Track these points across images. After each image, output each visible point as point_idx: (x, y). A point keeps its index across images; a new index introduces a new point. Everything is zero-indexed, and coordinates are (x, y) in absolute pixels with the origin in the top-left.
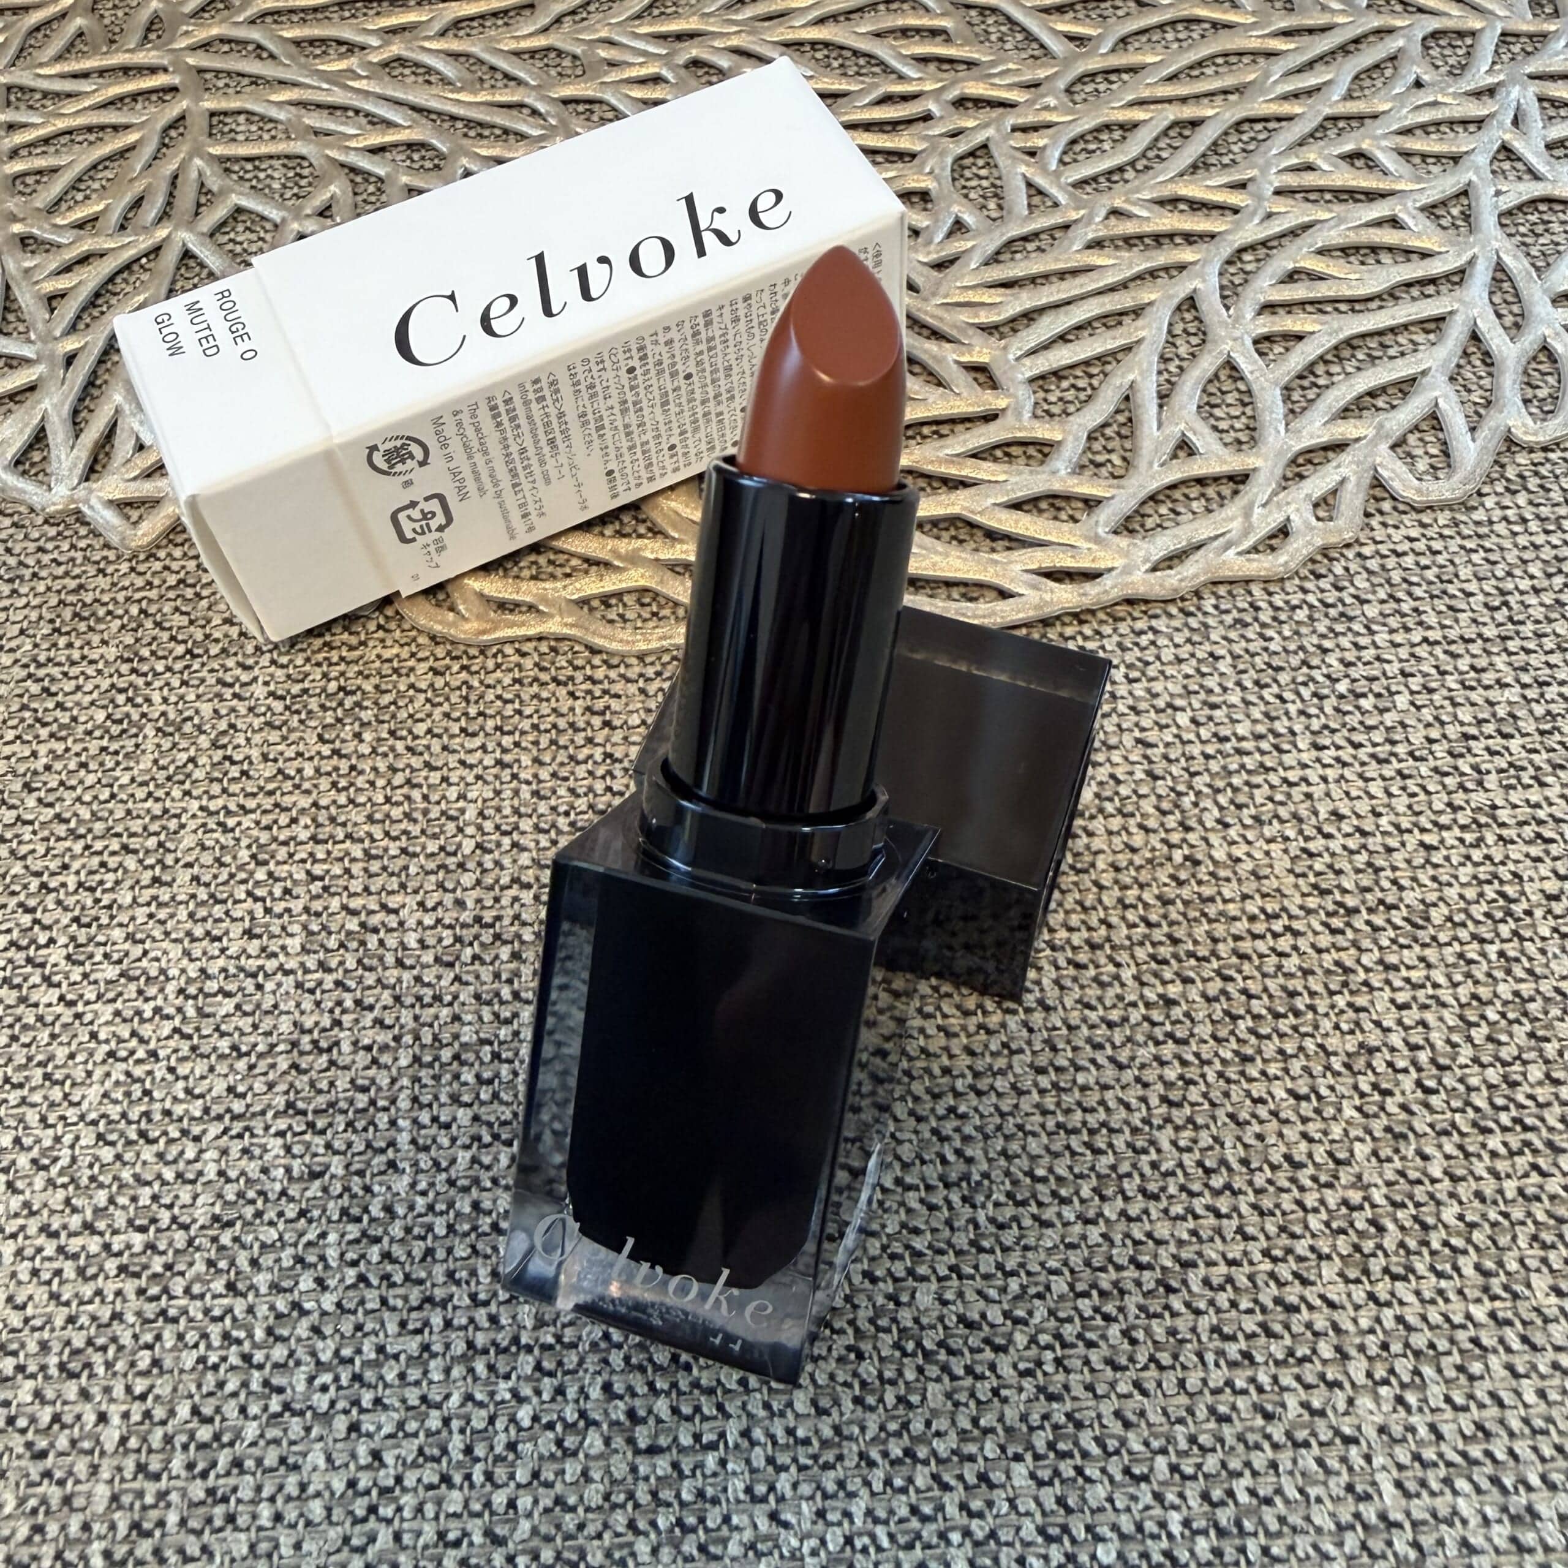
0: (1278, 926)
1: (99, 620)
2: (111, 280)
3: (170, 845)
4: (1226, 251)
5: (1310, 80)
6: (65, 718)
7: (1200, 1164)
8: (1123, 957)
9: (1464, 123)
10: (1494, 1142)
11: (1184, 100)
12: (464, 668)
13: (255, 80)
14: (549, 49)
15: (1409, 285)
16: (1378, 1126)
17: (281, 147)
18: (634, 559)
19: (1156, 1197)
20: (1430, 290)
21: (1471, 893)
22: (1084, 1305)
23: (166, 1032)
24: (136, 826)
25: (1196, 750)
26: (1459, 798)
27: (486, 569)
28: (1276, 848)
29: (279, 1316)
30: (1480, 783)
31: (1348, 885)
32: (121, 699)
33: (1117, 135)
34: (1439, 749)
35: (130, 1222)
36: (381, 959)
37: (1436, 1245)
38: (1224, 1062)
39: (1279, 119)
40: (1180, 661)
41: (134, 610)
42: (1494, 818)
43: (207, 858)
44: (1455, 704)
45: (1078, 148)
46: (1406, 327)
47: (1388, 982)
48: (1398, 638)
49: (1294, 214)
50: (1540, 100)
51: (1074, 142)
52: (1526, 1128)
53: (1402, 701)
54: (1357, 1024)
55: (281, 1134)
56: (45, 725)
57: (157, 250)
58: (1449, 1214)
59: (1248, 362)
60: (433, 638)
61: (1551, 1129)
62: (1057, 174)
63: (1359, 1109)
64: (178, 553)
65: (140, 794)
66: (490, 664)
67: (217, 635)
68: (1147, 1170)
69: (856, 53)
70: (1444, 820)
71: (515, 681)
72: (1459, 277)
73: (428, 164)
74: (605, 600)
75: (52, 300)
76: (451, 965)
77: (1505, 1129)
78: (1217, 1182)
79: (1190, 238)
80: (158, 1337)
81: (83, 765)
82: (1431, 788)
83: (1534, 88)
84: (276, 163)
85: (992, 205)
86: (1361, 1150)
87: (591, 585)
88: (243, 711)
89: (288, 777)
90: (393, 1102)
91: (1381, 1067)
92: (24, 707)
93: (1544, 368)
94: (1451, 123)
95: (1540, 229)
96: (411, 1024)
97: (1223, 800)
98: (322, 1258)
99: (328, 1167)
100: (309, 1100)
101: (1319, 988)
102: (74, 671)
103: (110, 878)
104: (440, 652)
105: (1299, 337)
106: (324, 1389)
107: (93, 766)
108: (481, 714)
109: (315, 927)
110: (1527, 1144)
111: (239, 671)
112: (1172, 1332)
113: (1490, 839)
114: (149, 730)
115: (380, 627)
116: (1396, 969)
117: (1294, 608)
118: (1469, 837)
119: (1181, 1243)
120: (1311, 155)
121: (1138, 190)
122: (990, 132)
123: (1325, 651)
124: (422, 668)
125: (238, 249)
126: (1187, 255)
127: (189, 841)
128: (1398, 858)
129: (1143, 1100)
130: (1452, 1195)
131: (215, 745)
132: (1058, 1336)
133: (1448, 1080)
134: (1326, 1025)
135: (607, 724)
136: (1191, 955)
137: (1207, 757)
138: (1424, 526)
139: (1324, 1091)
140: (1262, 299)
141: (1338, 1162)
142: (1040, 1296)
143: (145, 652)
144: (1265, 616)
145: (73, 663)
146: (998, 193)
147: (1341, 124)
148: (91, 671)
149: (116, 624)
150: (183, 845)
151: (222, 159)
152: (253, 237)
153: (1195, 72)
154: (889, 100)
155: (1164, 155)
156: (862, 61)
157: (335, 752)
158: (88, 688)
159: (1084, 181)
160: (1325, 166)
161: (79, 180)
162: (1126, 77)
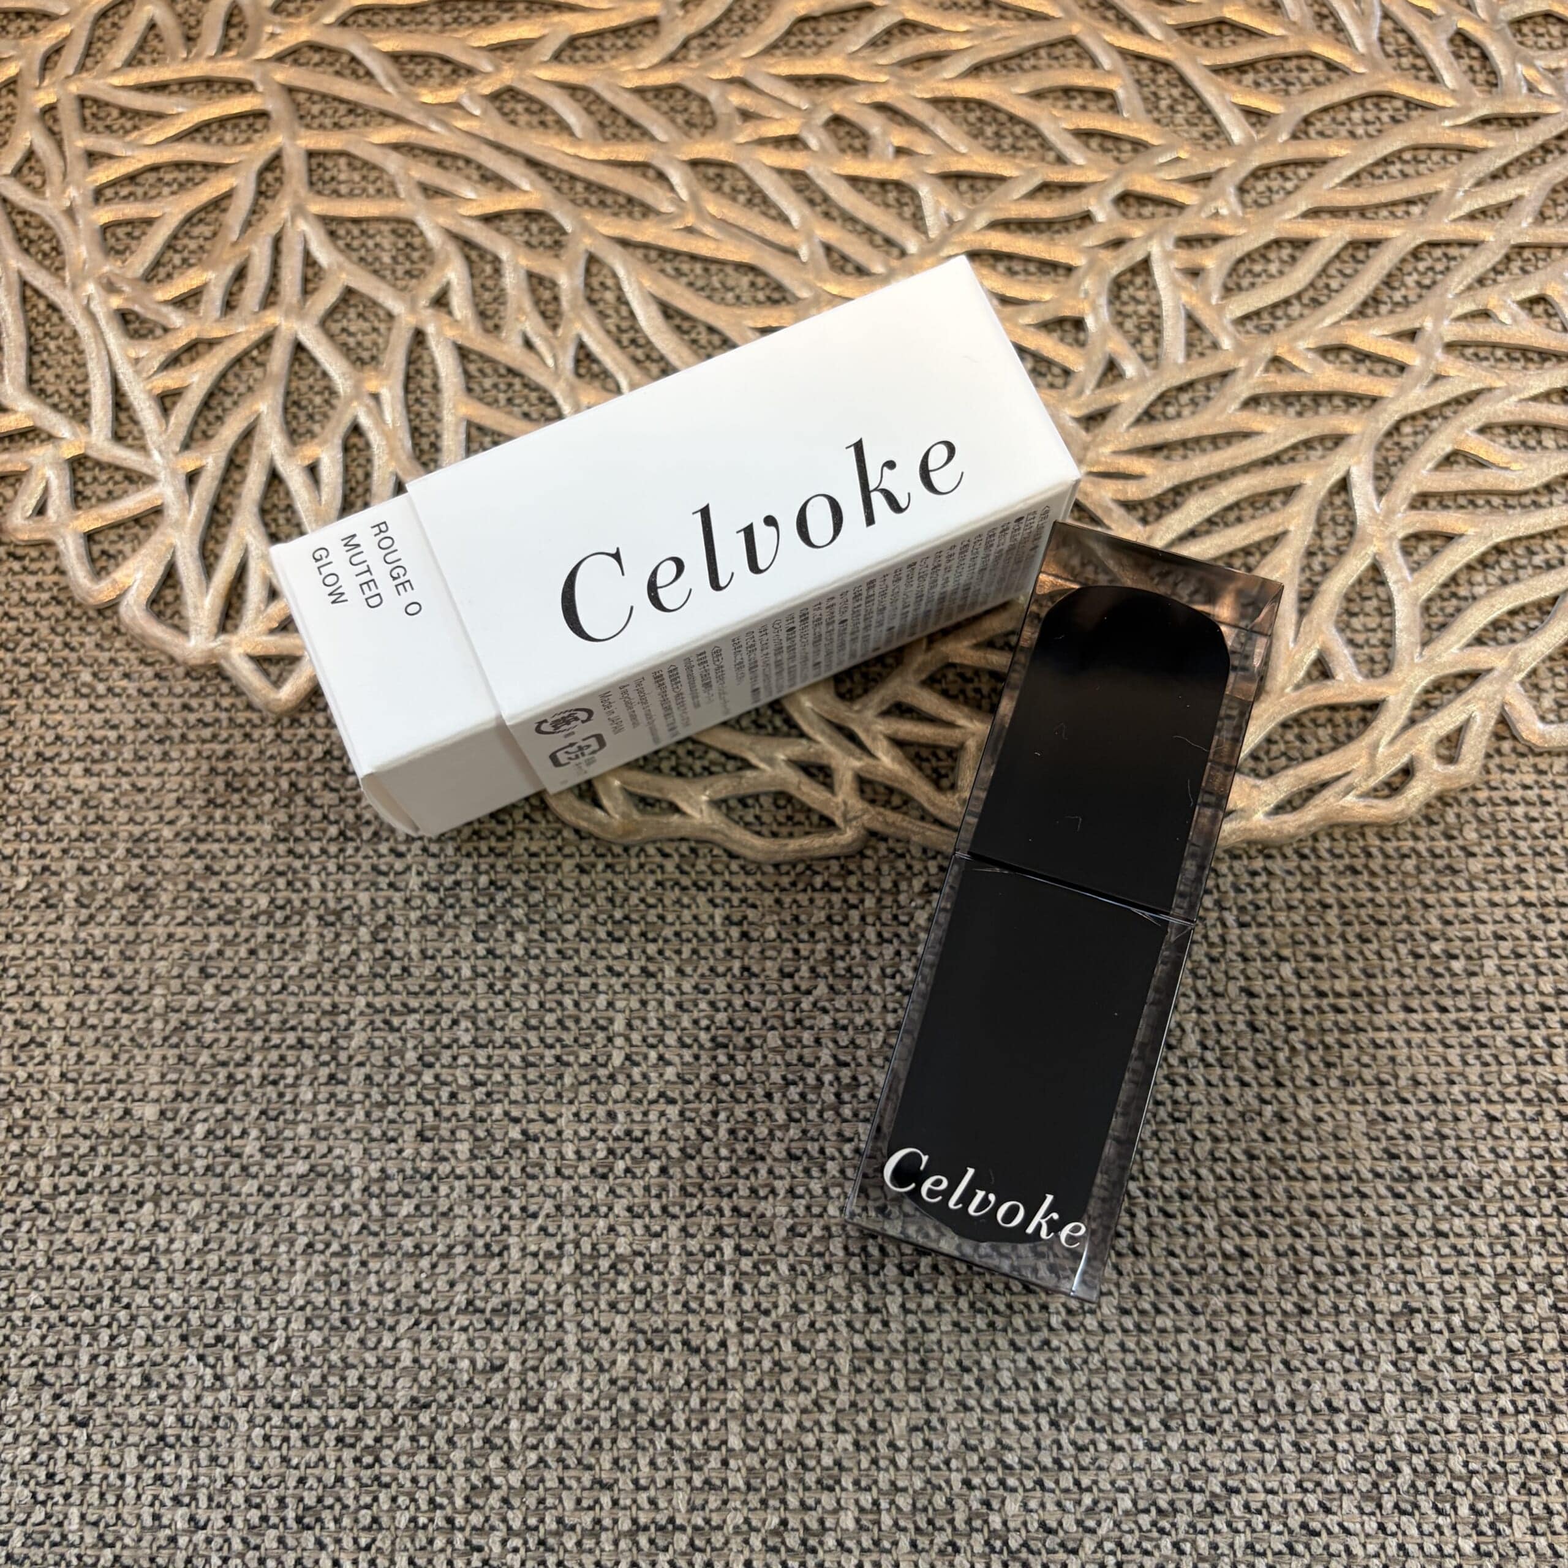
0: (1347, 1188)
1: (251, 792)
2: (223, 376)
3: (342, 1042)
4: (1385, 419)
5: (1503, 193)
6: (229, 899)
7: (1254, 1404)
8: (1208, 1209)
10: (1504, 1401)
11: (1362, 212)
12: (608, 866)
13: (353, 108)
14: (676, 87)
16: (1408, 1380)
17: (389, 208)
18: (770, 760)
19: (1212, 1431)
21: (1523, 1169)
22: (1145, 1520)
23: (356, 1228)
24: (309, 1020)
25: (1295, 1004)
26: (1527, 1071)
28: (1356, 1111)
29: (474, 1488)
30: (1549, 1057)
31: (1416, 1152)
32: (281, 882)
33: (1286, 252)
34: (1517, 1019)
35: (342, 1399)
36: (542, 1168)
37: (1440, 1487)
38: (1285, 1313)
39: (1462, 244)
40: (1291, 908)
41: (284, 784)
42: (1555, 1093)
43: (377, 1058)
44: (1540, 973)
45: (1243, 268)
46: (1557, 532)
47: (1436, 1248)
48: (1497, 897)
49: (1460, 377)
51: (1241, 260)
52: (1534, 1390)
53: (1490, 966)
54: (1404, 1285)
55: (464, 1329)
56: (213, 907)
57: (266, 341)
58: (1456, 1462)
60: (577, 831)
61: (1555, 1393)
62: (1220, 309)
63: (1394, 1364)
64: (319, 720)
66: (634, 864)
68: (1209, 1408)
69: (1012, 118)
70: (1510, 1093)
73: (548, 240)
74: (743, 801)
75: (166, 401)
76: (604, 1177)
77: (1515, 1390)
78: (1266, 1421)
79: (1351, 400)
80: (376, 1499)
81: (253, 953)
82: (1504, 1059)
84: (386, 228)
85: (1147, 339)
86: (1392, 1401)
87: (728, 785)
88: (399, 903)
89: (447, 977)
90: (560, 1305)
91: (1419, 1327)
92: (190, 886)
96: (572, 1235)
97: (1315, 1058)
98: (507, 1440)
99: (505, 1362)
100: (486, 1300)
101: (1377, 1250)
102: (233, 849)
103: (290, 1072)
104: (585, 847)
105: (1449, 538)
106: (516, 1550)
107: (262, 953)
108: (626, 918)
109: (481, 1133)
110: (1532, 1403)
111: (391, 858)
112: (1214, 1547)
113: (1549, 1114)
114: (311, 919)
115: (524, 817)
116: (1445, 1235)
117: (1405, 856)
118: (1530, 1111)
119: (1229, 1472)
120: (1490, 298)
121: (1302, 336)
122: (1153, 247)
123: (1427, 906)
124: (568, 865)
125: (351, 341)
126: (1343, 423)
127: (359, 1039)
128: (1464, 1128)
129: (1211, 1343)
130: (1462, 1445)
131: (376, 940)
132: (1120, 1544)
133: (1475, 1343)
134: (1378, 1285)
135: (744, 935)
136: (1268, 1210)
137: (1305, 1012)
138: (1542, 772)
139: (1367, 1346)
140: (1415, 489)
141: (1371, 1410)
142: (1109, 1510)
143: (299, 832)
144: (1376, 865)
145: (232, 840)
146: (1154, 322)
147: (1527, 254)
148: (249, 849)
149: (268, 798)
150: (354, 1044)
151: (326, 221)
152: (366, 326)
153: (1379, 171)
154: (1045, 189)
155: (1334, 284)
156: (1018, 130)
157: (490, 952)
158: (248, 869)
159: (1247, 317)
160: (1504, 316)
161: (175, 237)
162: (1303, 172)
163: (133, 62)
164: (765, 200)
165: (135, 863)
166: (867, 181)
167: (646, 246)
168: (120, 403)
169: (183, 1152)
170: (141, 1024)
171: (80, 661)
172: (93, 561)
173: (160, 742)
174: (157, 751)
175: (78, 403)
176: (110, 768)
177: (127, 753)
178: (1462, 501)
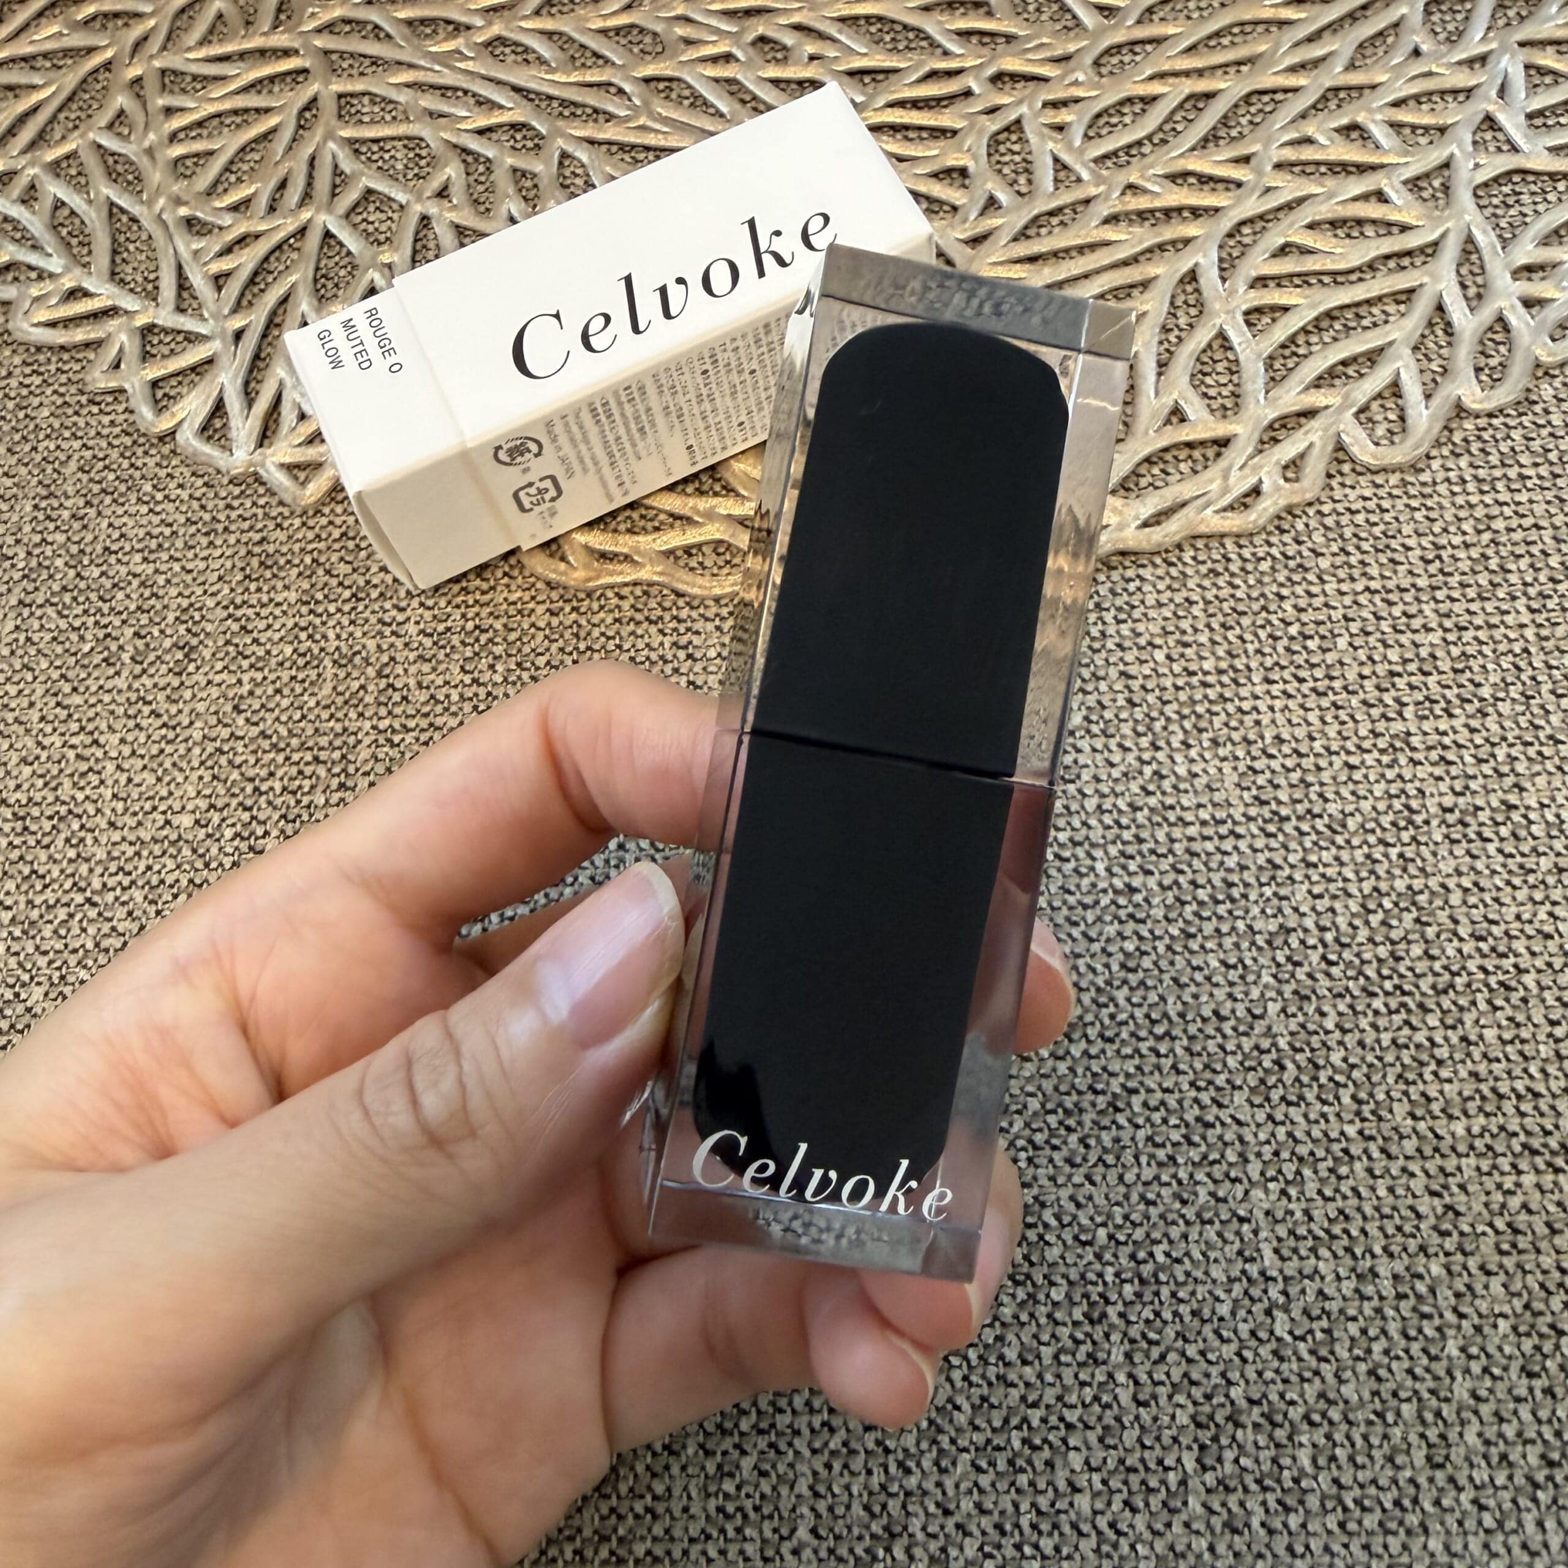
0: (1223, 830)
1: (280, 568)
2: (266, 259)
3: (351, 757)
4: (1226, 223)
5: (1317, 51)
6: (260, 651)
7: (1147, 1016)
8: (1098, 853)
9: (1455, 92)
10: (1378, 1004)
11: (1200, 73)
12: (574, 609)
13: (375, 61)
14: (633, 26)
15: (1388, 257)
16: (1288, 990)
17: (402, 129)
18: (710, 515)
19: (1110, 1040)
20: (1406, 262)
21: (1381, 806)
22: (1052, 1120)
24: (324, 741)
25: (1168, 682)
26: (1381, 727)
27: (590, 525)
28: (1227, 767)
30: (1400, 714)
31: (1283, 796)
32: (303, 636)
33: (1137, 108)
34: (1368, 684)
37: (1323, 1080)
38: (1172, 937)
39: (1286, 91)
40: (1160, 605)
41: (308, 560)
42: (1408, 744)
44: (1386, 646)
45: (1102, 121)
46: (1380, 298)
47: (1308, 877)
48: (1344, 587)
49: (1289, 188)
50: (1527, 67)
51: (1099, 116)
52: (1404, 993)
53: (1342, 643)
54: (1280, 910)
56: (246, 657)
57: (302, 231)
58: (1336, 1057)
59: (1238, 335)
60: (548, 584)
61: (1423, 994)
62: (1081, 151)
63: (1275, 976)
64: (339, 509)
65: (325, 715)
66: (595, 606)
67: (375, 581)
68: (1107, 1021)
69: (906, 27)
70: (1366, 745)
71: (616, 620)
72: (1431, 250)
73: (530, 144)
74: (688, 551)
75: (219, 280)
77: (1387, 994)
78: (1159, 1030)
79: (1196, 212)
81: (278, 691)
82: (1358, 717)
83: (1524, 55)
84: (399, 144)
85: (1022, 180)
86: (1273, 1008)
87: (674, 539)
88: (400, 646)
89: (438, 702)
91: (1295, 944)
92: (228, 643)
93: (1498, 337)
94: (1442, 93)
95: (1511, 201)
97: (1187, 725)
101: (1252, 880)
102: (264, 612)
103: (307, 784)
104: (555, 595)
105: (1286, 309)
107: (286, 691)
108: (589, 648)
110: (1404, 1005)
111: (394, 612)
112: (1117, 1140)
113: (1403, 761)
114: (328, 662)
115: (505, 574)
116: (1315, 866)
117: (1260, 559)
118: (1385, 759)
119: (1128, 1076)
120: (1310, 129)
121: (1152, 166)
122: (1024, 109)
123: (1282, 598)
124: (540, 609)
125: (371, 228)
126: (1191, 230)
127: (365, 753)
128: (1326, 776)
129: (1107, 966)
130: (1340, 1043)
131: (380, 675)
132: (1030, 1141)
133: (1347, 955)
134: (1255, 910)
135: (689, 656)
136: (1153, 852)
137: (1178, 688)
138: (1377, 486)
139: (1248, 962)
140: (1254, 274)
141: (1255, 1017)
142: (1019, 1112)
143: (319, 596)
144: (1234, 567)
145: (263, 606)
146: (1028, 169)
147: (1342, 95)
148: (277, 612)
149: (295, 572)
150: (361, 757)
151: (351, 142)
152: (383, 216)
153: (1212, 43)
154: (932, 75)
155: (1179, 128)
156: (911, 35)
157: (475, 681)
158: (277, 626)
159: (1106, 156)
160: (1322, 140)
161: (232, 162)
162: (1149, 48)
163: (204, 41)
164: (706, 103)
165: (182, 629)
166: (788, 81)
167: (610, 143)
168: (183, 285)
169: (214, 851)
170: (182, 751)
171: (143, 477)
172: (156, 402)
173: (207, 534)
174: (204, 541)
175: (150, 287)
176: (165, 556)
177: (179, 544)
178: (1297, 281)
